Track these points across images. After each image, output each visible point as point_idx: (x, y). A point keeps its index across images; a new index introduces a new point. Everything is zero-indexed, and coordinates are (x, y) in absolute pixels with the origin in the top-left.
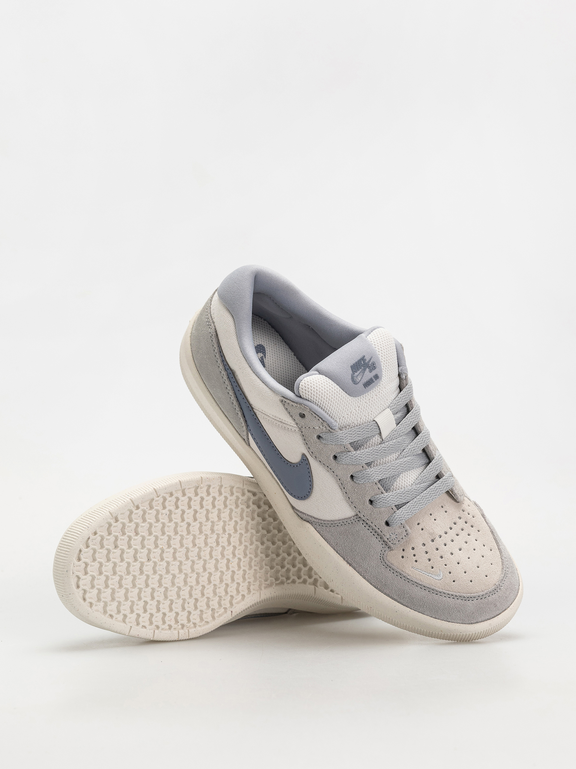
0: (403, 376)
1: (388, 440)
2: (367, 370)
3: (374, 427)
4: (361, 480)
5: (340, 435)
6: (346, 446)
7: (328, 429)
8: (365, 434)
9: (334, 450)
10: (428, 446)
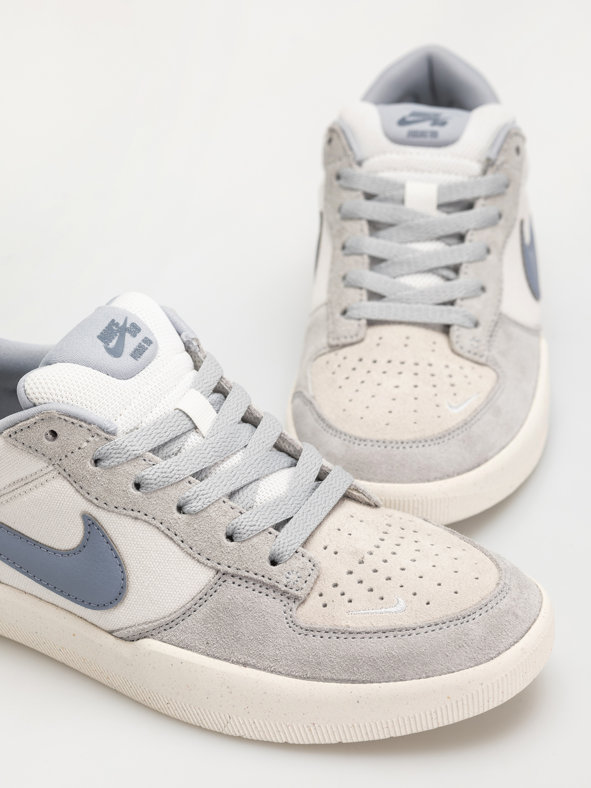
0: (192, 345)
2: (128, 335)
3: (181, 418)
4: (197, 505)
6: (146, 456)
7: (104, 435)
8: (171, 431)
9: (129, 472)
10: (284, 434)
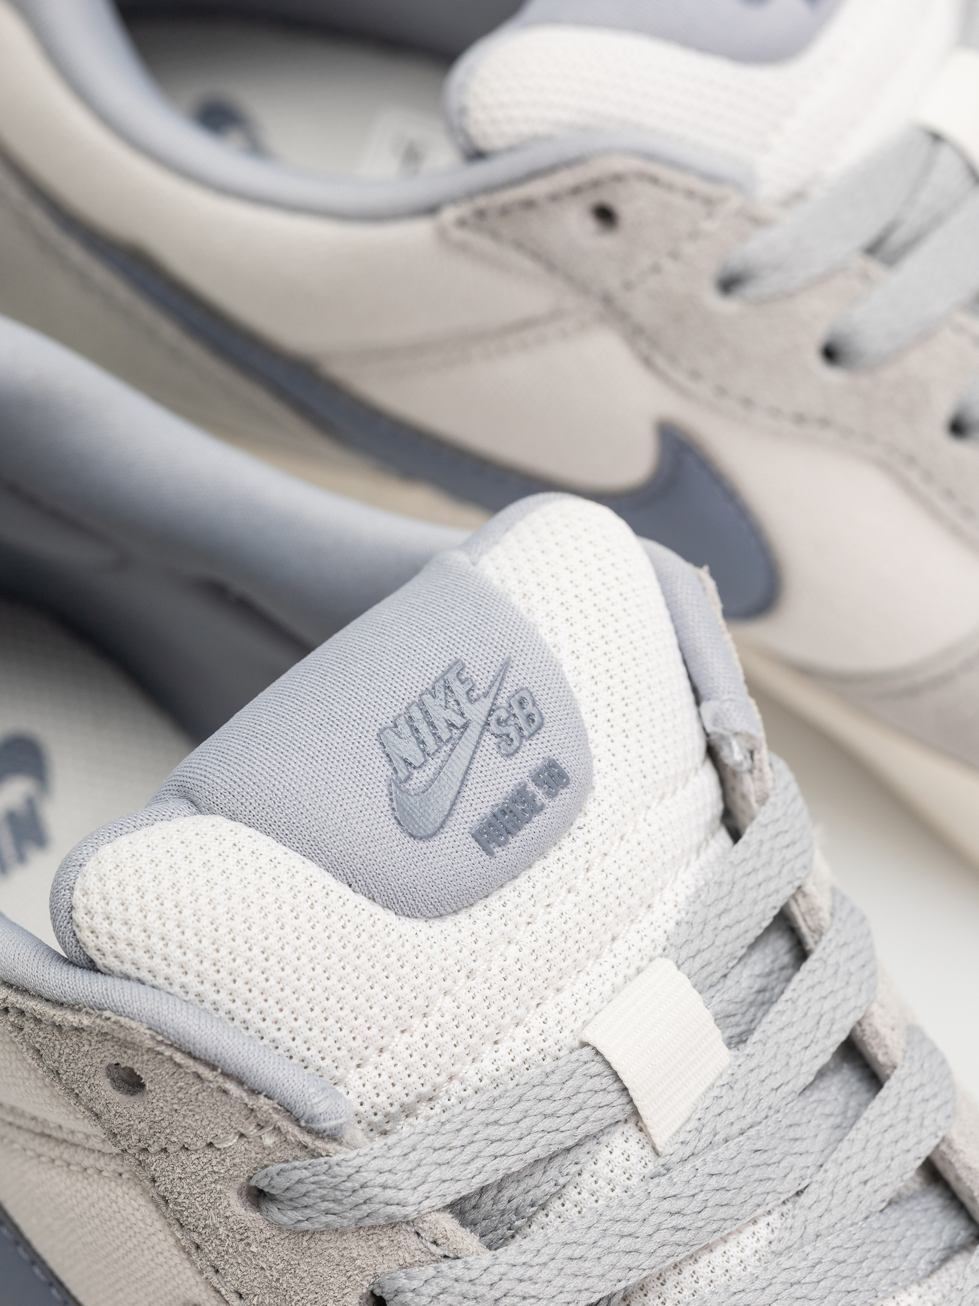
0: (732, 751)
1: (688, 1151)
2: (489, 742)
3: (590, 1084)
5: (375, 1164)
6: (426, 1226)
7: (295, 1136)
8: (541, 1135)
9: (358, 1262)
10: (950, 1146)
